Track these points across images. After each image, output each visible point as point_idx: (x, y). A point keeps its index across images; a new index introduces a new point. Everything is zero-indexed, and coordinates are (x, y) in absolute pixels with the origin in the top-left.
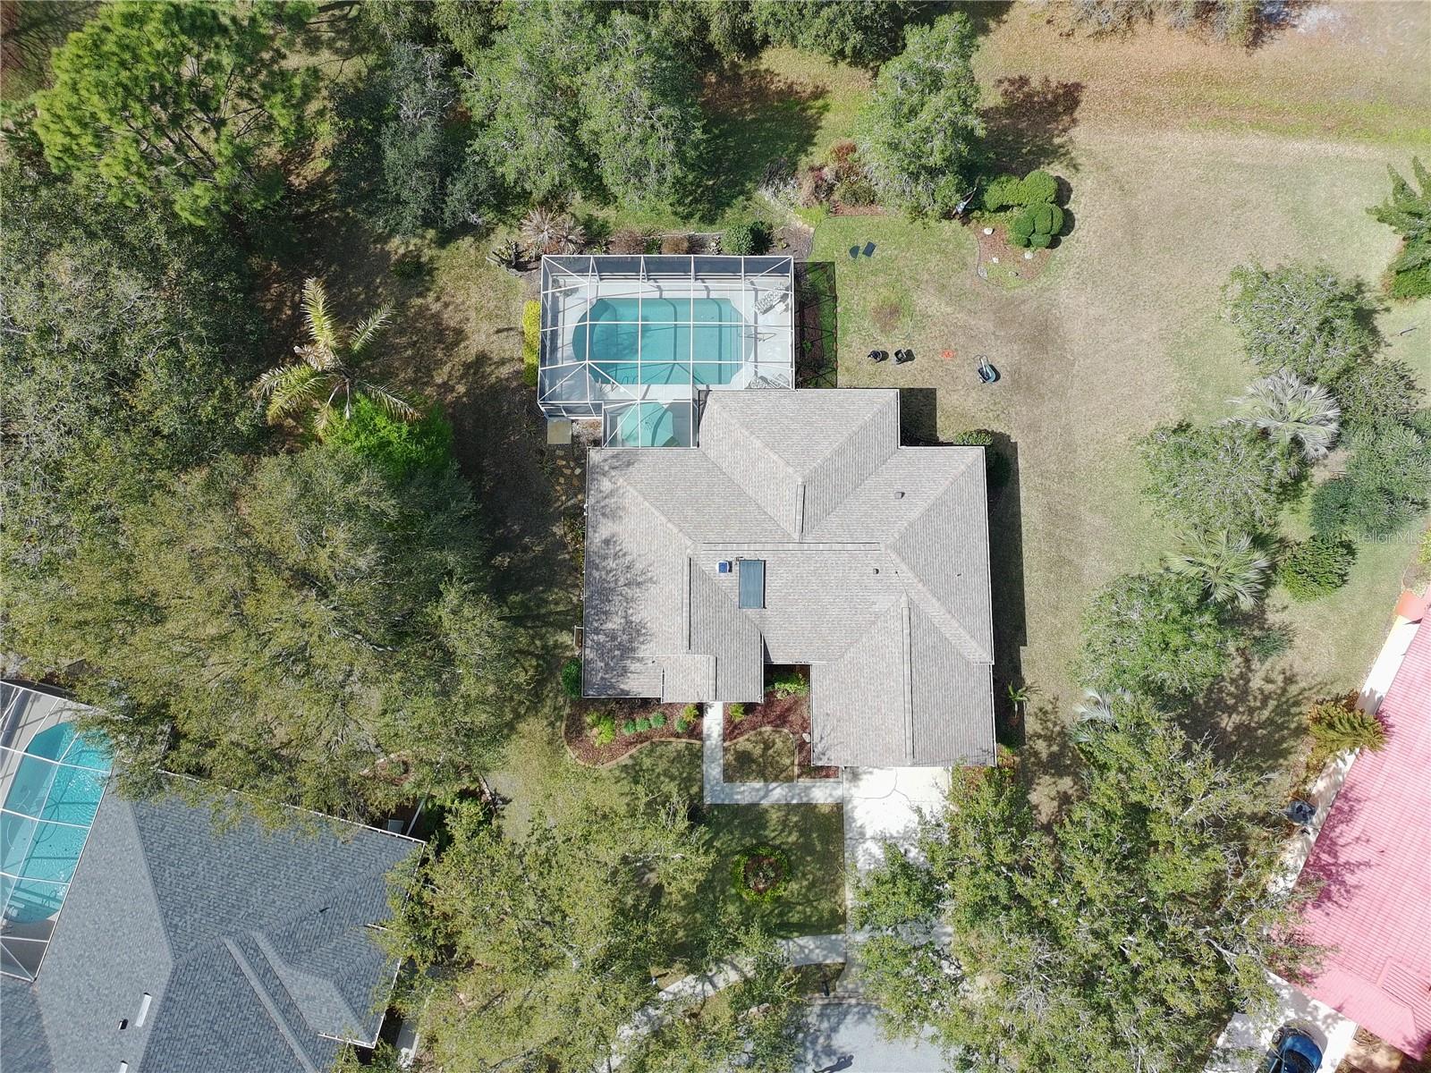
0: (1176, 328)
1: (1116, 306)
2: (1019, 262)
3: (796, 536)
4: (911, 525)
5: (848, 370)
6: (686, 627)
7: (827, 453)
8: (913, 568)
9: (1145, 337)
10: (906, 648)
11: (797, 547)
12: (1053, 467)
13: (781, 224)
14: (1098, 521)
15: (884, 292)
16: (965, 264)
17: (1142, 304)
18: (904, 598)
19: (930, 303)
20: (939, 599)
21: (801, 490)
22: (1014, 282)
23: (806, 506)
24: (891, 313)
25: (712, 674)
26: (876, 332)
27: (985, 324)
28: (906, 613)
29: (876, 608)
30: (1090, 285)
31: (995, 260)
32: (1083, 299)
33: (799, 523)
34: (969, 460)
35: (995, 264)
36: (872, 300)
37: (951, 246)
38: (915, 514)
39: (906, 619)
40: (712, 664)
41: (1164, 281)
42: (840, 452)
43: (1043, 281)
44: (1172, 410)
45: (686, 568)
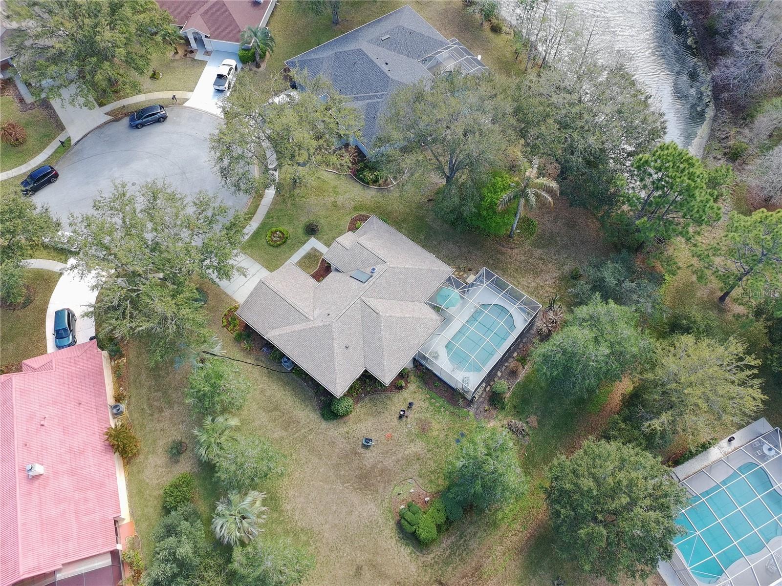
0: (319, 544)
1: (350, 526)
2: (403, 501)
3: (363, 298)
4: (333, 339)
5: (415, 392)
6: (365, 246)
7: (383, 333)
8: (318, 328)
9: (327, 526)
10: (296, 307)
11: (359, 295)
12: (311, 437)
13: (497, 417)
14: (276, 435)
15: (435, 433)
16: (421, 477)
17: (341, 539)
18: (312, 319)
19: (417, 447)
20: (301, 330)
21: (378, 312)
22: (397, 490)
23: (370, 309)
24: (424, 428)
25: (344, 245)
26: (422, 416)
27: (389, 463)
28: (307, 316)
29: (317, 310)
30: (368, 524)
31: (412, 491)
32: (365, 514)
33: (366, 302)
34: (338, 386)
35: (410, 489)
36: (435, 425)
37: (433, 478)
38: (336, 344)
39: (305, 314)
40: (347, 247)
41: (343, 560)
42: (380, 339)
43: (386, 504)
44: (288, 507)
45: (383, 259)
